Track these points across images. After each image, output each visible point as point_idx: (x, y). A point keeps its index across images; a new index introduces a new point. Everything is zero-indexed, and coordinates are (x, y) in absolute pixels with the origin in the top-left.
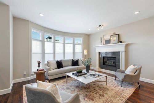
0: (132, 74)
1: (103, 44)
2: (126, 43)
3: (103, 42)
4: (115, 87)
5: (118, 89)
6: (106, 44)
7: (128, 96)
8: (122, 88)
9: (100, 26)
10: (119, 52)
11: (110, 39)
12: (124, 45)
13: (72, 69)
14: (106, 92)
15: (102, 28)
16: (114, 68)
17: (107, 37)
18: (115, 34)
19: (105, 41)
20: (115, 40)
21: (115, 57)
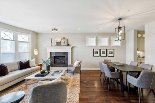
0: (78, 66)
1: (55, 45)
2: (72, 46)
3: (55, 43)
4: (71, 77)
5: (73, 77)
6: (57, 45)
7: (79, 79)
8: (74, 76)
9: (55, 29)
10: (68, 52)
11: (61, 42)
12: (71, 48)
13: (26, 72)
14: (68, 81)
15: (57, 32)
16: (63, 65)
17: (59, 40)
18: (64, 38)
19: (57, 42)
20: (65, 43)
21: (64, 56)
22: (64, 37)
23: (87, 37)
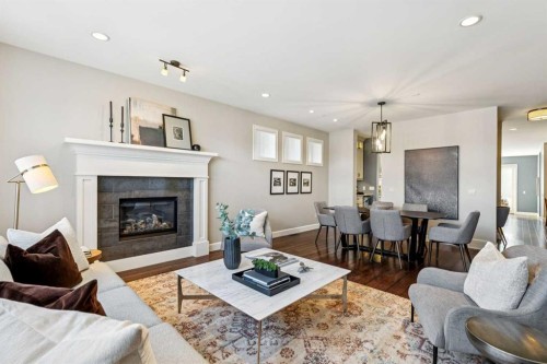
3: (131, 128)
10: (192, 179)
11: (162, 129)
18: (174, 115)
19: (142, 129)
20: (181, 137)
21: (174, 199)
22: (174, 110)
23: (255, 127)
